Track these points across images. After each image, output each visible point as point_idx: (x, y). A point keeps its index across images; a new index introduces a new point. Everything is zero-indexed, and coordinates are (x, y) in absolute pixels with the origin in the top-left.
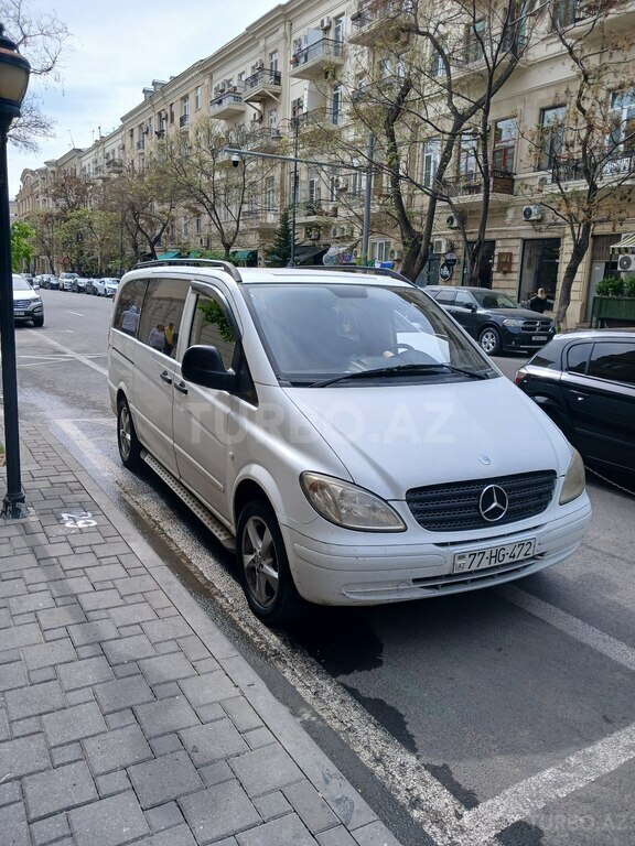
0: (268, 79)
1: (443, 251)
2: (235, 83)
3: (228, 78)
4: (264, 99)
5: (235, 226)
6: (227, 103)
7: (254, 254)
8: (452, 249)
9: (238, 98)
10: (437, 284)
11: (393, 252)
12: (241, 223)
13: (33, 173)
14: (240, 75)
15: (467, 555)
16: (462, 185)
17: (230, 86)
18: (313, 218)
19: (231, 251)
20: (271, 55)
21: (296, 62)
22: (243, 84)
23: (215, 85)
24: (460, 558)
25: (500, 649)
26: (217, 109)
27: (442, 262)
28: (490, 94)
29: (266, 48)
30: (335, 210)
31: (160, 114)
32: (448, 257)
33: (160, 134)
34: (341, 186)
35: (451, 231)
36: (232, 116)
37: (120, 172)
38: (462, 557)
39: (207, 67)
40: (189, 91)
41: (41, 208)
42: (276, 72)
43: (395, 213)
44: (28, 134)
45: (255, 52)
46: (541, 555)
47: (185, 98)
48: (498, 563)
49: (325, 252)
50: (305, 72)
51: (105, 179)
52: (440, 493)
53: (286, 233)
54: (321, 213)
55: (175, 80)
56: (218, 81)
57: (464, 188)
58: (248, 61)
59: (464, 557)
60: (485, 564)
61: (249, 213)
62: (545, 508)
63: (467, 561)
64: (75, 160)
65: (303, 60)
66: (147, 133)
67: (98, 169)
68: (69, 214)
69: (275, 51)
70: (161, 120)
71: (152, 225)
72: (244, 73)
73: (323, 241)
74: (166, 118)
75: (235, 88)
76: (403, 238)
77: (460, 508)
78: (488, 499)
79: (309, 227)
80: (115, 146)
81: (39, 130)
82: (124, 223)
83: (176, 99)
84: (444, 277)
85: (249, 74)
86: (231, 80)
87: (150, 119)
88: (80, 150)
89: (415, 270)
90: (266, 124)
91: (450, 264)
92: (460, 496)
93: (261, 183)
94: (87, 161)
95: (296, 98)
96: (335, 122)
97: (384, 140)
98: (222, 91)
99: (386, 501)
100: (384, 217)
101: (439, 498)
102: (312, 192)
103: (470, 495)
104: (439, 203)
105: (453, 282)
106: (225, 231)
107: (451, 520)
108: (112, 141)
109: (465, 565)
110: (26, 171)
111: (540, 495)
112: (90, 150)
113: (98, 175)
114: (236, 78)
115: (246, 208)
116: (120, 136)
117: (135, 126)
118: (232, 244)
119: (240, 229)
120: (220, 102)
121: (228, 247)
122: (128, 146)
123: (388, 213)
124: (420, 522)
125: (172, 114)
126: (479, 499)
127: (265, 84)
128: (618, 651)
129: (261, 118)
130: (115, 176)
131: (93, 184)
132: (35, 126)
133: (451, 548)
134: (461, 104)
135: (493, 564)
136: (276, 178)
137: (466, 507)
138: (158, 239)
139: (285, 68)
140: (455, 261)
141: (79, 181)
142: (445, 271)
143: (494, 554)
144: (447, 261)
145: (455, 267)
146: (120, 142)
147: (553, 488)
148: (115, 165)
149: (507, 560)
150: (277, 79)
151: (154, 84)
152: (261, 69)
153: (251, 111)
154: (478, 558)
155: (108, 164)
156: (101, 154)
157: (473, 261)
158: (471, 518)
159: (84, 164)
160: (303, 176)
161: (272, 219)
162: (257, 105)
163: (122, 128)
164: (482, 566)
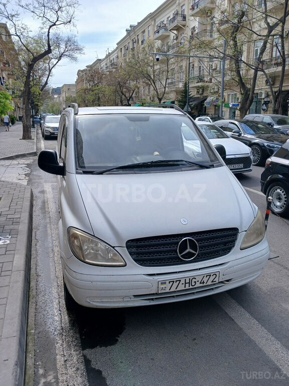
0: (180, 18)
1: (263, 96)
2: (165, 22)
3: (162, 20)
4: (178, 28)
5: (164, 89)
6: (162, 32)
7: (173, 102)
8: (268, 96)
9: (166, 30)
10: (260, 113)
11: (238, 99)
12: (167, 89)
13: (82, 71)
14: (168, 18)
15: (167, 282)
16: (273, 62)
17: (163, 24)
18: (200, 84)
19: (162, 101)
20: (182, 7)
21: (193, 9)
22: (169, 22)
23: (156, 24)
24: (162, 284)
25: (195, 339)
26: (157, 35)
27: (263, 103)
28: (285, 16)
29: (179, 4)
30: (211, 79)
31: (133, 40)
32: (266, 100)
33: (133, 49)
34: (213, 68)
35: (267, 87)
36: (164, 38)
37: (116, 68)
38: (164, 283)
39: (152, 16)
40: (145, 28)
41: (85, 86)
42: (184, 14)
43: (237, 79)
44: (73, 54)
45: (174, 6)
46: (228, 281)
47: (144, 32)
48: (191, 287)
49: (206, 100)
50: (197, 13)
51: (110, 72)
52: (150, 243)
53: (186, 92)
54: (204, 81)
55: (139, 23)
56: (158, 22)
57: (275, 64)
58: (172, 11)
59: (165, 283)
60: (181, 287)
61: (171, 83)
62: (229, 252)
63: (168, 286)
64: (98, 64)
65: (196, 7)
66: (127, 49)
67: (107, 68)
68: (94, 88)
69: (184, 5)
70: (134, 43)
71: (129, 91)
72: (169, 17)
73: (205, 94)
74: (135, 42)
75: (165, 24)
76: (241, 91)
77: (165, 252)
78: (184, 246)
79: (198, 88)
80: (114, 57)
81: (78, 52)
82: (116, 91)
83: (139, 33)
84: (264, 110)
85: (172, 17)
86: (164, 21)
87: (129, 43)
88: (100, 60)
89: (247, 107)
90: (179, 40)
91: (266, 103)
92: (164, 245)
93: (176, 69)
94: (103, 64)
95: (192, 27)
96: (211, 36)
97: (232, 42)
98: (160, 27)
99: (113, 247)
100: (232, 81)
101: (150, 246)
102: (200, 71)
103: (171, 244)
104: (259, 73)
105: (268, 112)
106: (159, 93)
107: (158, 260)
108: (113, 54)
109: (167, 288)
110: (79, 71)
111: (225, 244)
112: (104, 59)
113: (107, 70)
114: (166, 19)
115: (169, 81)
116: (116, 52)
117: (122, 47)
118: (162, 98)
119: (166, 91)
120: (158, 32)
121: (160, 100)
122: (120, 56)
123: (233, 79)
124: (136, 261)
125: (138, 39)
126: (177, 247)
127: (179, 21)
128: (273, 349)
129: (177, 38)
130: (114, 70)
131: (105, 74)
132: (76, 50)
133: (156, 277)
134: (272, 21)
135: (187, 287)
136: (183, 66)
137: (168, 251)
138: (131, 97)
139: (188, 12)
140: (269, 102)
141: (99, 73)
142: (264, 107)
143: (187, 281)
144: (265, 102)
145: (269, 105)
146: (116, 54)
147: (236, 239)
148: (115, 65)
149: (198, 285)
150: (184, 18)
151: (131, 26)
152: (177, 14)
153: (172, 35)
154: (175, 284)
155: (111, 65)
156: (108, 61)
157: (276, 101)
158: (172, 258)
159: (102, 66)
160: (196, 65)
161: (181, 85)
162: (175, 32)
163: (117, 48)
164: (179, 289)
